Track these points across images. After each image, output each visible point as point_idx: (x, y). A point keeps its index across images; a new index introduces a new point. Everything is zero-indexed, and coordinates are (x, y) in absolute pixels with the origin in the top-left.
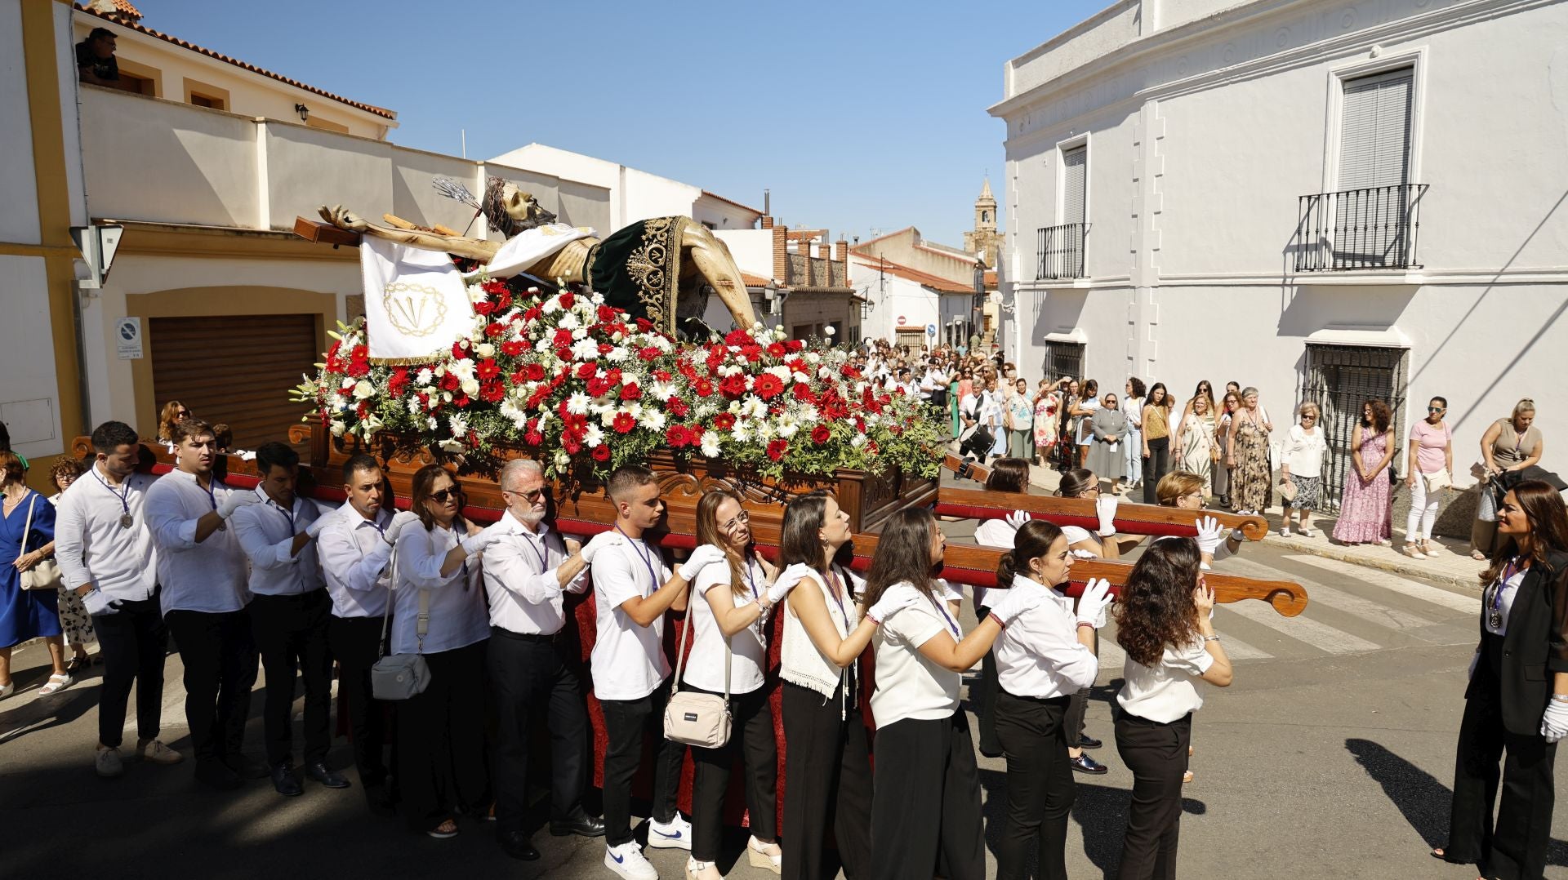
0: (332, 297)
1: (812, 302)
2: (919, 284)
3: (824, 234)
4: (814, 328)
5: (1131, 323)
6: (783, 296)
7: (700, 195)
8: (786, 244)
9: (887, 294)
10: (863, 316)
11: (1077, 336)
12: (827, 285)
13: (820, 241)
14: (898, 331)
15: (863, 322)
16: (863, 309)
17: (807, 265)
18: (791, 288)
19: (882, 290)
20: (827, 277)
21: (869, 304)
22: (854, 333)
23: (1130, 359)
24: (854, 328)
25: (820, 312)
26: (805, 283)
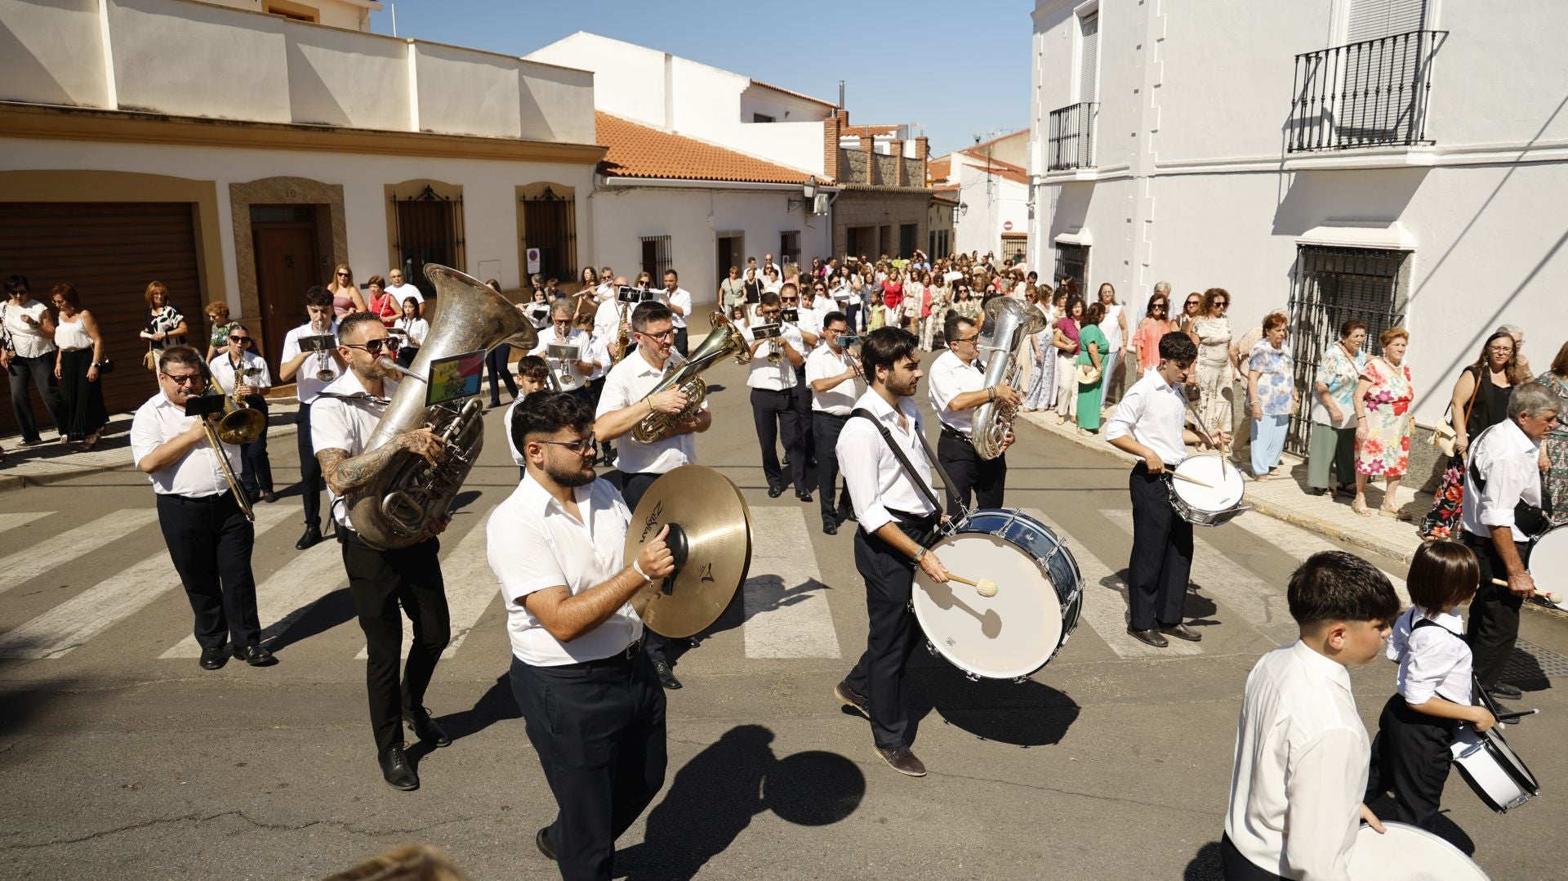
0: (210, 185)
1: (875, 202)
3: (902, 130)
4: (877, 231)
5: (1129, 221)
6: (831, 195)
7: (748, 85)
8: (838, 141)
9: (994, 198)
10: (955, 220)
11: (1083, 238)
12: (898, 184)
13: (894, 137)
14: (1003, 237)
15: (955, 225)
16: (955, 212)
17: (869, 161)
18: (842, 186)
19: (989, 193)
20: (898, 176)
21: (962, 207)
22: (940, 238)
23: (1126, 263)
24: (940, 232)
25: (886, 214)
26: (865, 181)
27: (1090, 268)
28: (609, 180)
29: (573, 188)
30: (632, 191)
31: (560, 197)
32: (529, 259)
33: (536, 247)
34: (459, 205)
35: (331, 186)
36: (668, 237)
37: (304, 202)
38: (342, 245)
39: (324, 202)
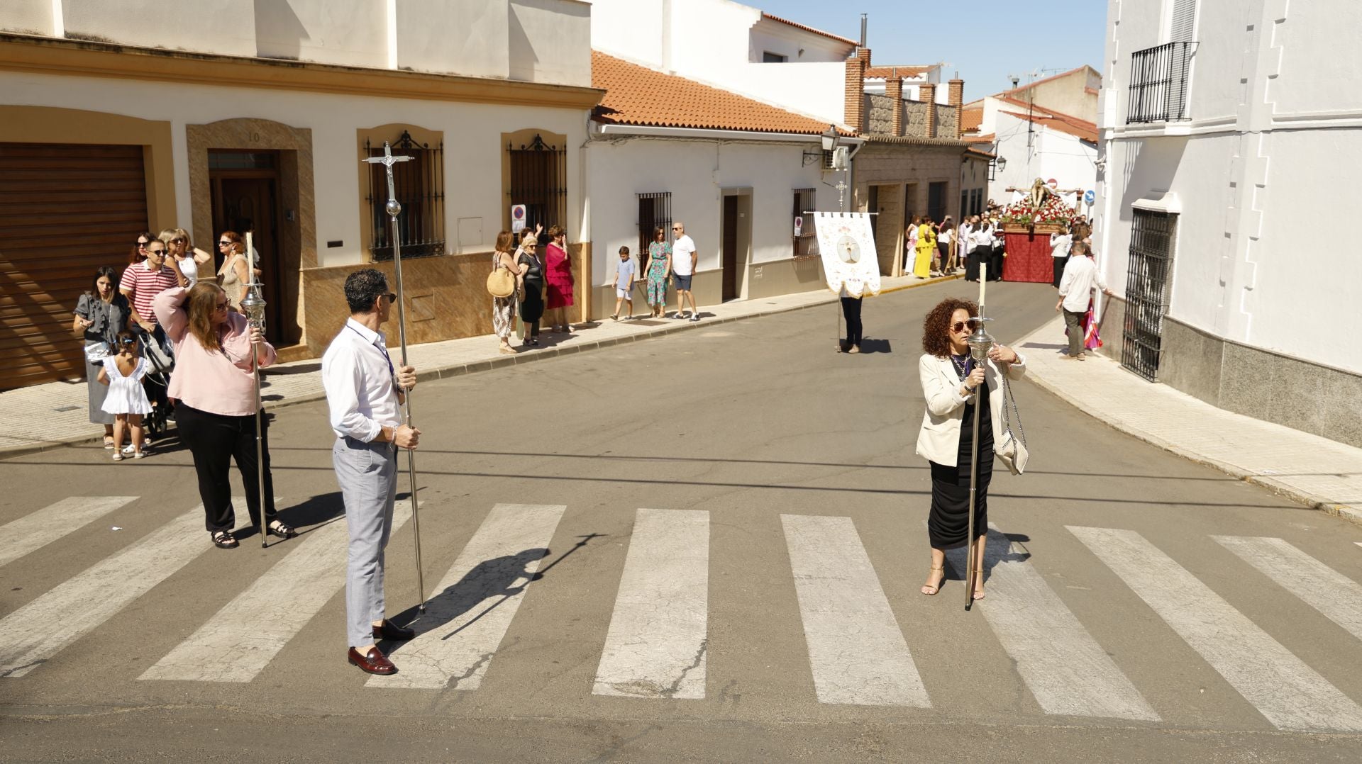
0: (166, 126)
1: (901, 156)
2: (1078, 138)
3: (933, 70)
4: (902, 189)
5: (1233, 185)
6: (852, 147)
7: (759, 19)
8: (862, 84)
9: (1036, 151)
10: (990, 177)
11: (1168, 204)
12: (927, 135)
13: (924, 79)
15: (991, 184)
16: (991, 168)
17: (895, 109)
18: (864, 137)
19: (1029, 146)
20: (928, 126)
21: (999, 162)
22: (973, 198)
23: (1228, 235)
24: (973, 191)
25: (914, 169)
26: (890, 132)
27: (1178, 241)
28: (604, 128)
29: (564, 137)
30: (630, 141)
31: (550, 145)
32: (514, 217)
33: (522, 203)
34: (438, 153)
35: (298, 129)
36: (668, 194)
37: (267, 148)
38: (309, 198)
39: (291, 148)
